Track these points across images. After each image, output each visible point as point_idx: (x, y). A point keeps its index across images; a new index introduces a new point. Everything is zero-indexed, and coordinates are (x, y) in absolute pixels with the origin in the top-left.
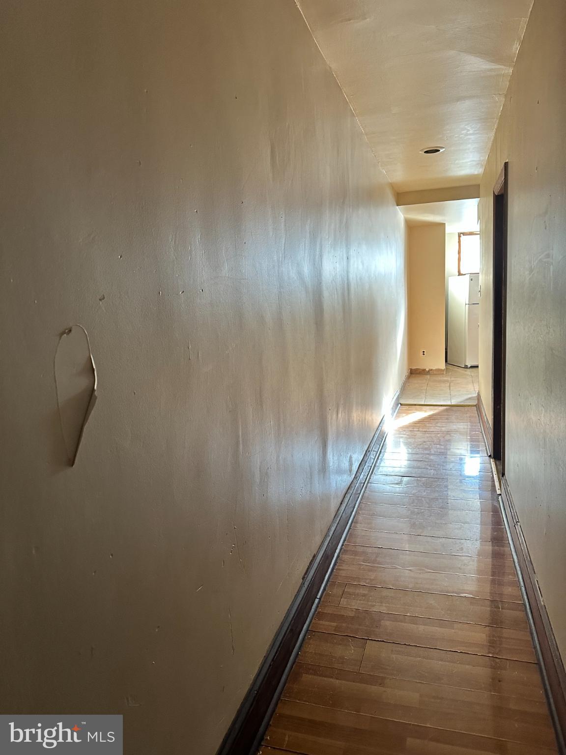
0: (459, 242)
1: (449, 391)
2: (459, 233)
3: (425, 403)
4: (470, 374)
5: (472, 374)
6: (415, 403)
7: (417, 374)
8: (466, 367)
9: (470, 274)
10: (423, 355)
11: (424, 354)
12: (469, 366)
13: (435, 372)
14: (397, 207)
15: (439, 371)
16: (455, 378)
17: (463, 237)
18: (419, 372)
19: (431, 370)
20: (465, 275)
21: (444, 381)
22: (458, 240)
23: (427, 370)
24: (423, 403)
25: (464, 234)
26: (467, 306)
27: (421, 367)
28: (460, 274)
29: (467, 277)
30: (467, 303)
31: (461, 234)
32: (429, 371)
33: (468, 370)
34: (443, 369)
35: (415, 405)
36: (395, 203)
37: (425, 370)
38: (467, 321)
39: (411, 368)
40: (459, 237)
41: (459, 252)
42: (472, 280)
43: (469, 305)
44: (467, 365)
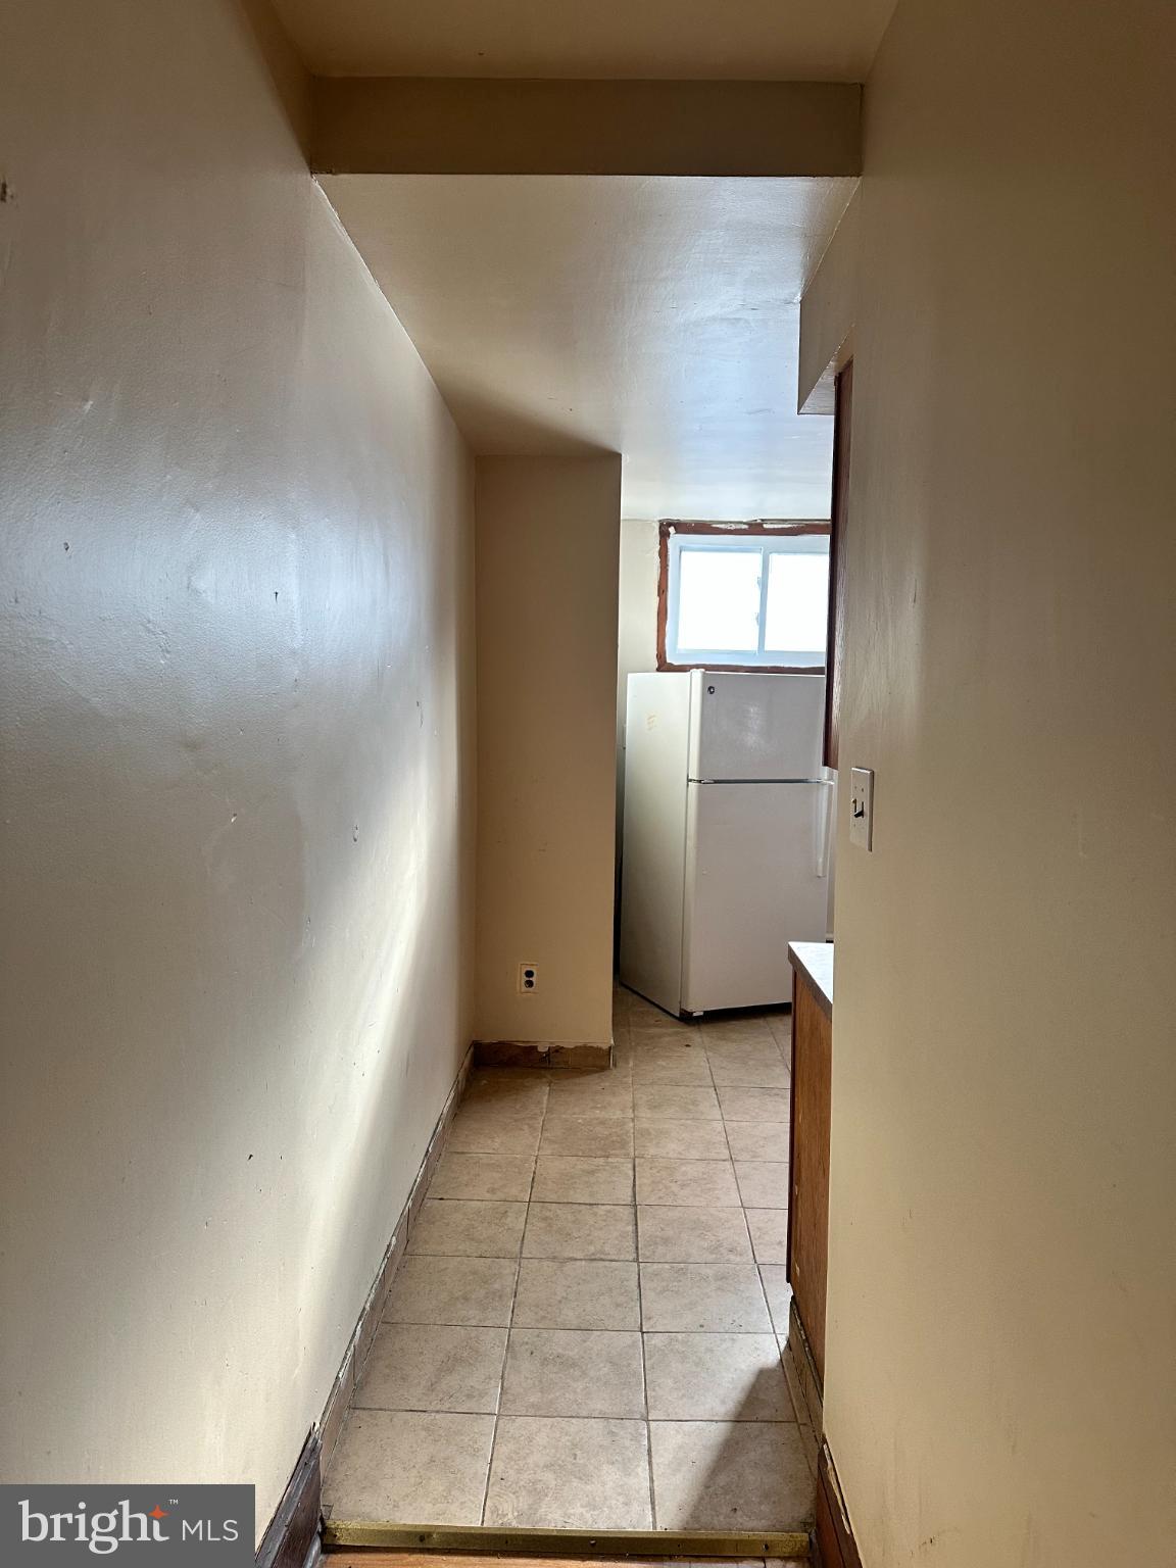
0: (664, 553)
2: (661, 525)
4: (706, 1069)
7: (502, 1064)
8: (686, 1018)
9: (706, 668)
10: (524, 989)
11: (530, 983)
12: (697, 1014)
13: (568, 1059)
15: (590, 1059)
17: (675, 540)
18: (510, 1058)
19: (557, 1050)
20: (685, 669)
22: (658, 548)
23: (542, 1049)
25: (683, 527)
26: (693, 786)
27: (518, 1035)
28: (664, 666)
29: (697, 674)
30: (694, 775)
31: (670, 524)
32: (548, 1054)
34: (605, 1047)
37: (536, 1047)
38: (691, 843)
39: (473, 1040)
40: (664, 535)
41: (662, 590)
42: (711, 690)
43: (700, 781)
44: (689, 1010)
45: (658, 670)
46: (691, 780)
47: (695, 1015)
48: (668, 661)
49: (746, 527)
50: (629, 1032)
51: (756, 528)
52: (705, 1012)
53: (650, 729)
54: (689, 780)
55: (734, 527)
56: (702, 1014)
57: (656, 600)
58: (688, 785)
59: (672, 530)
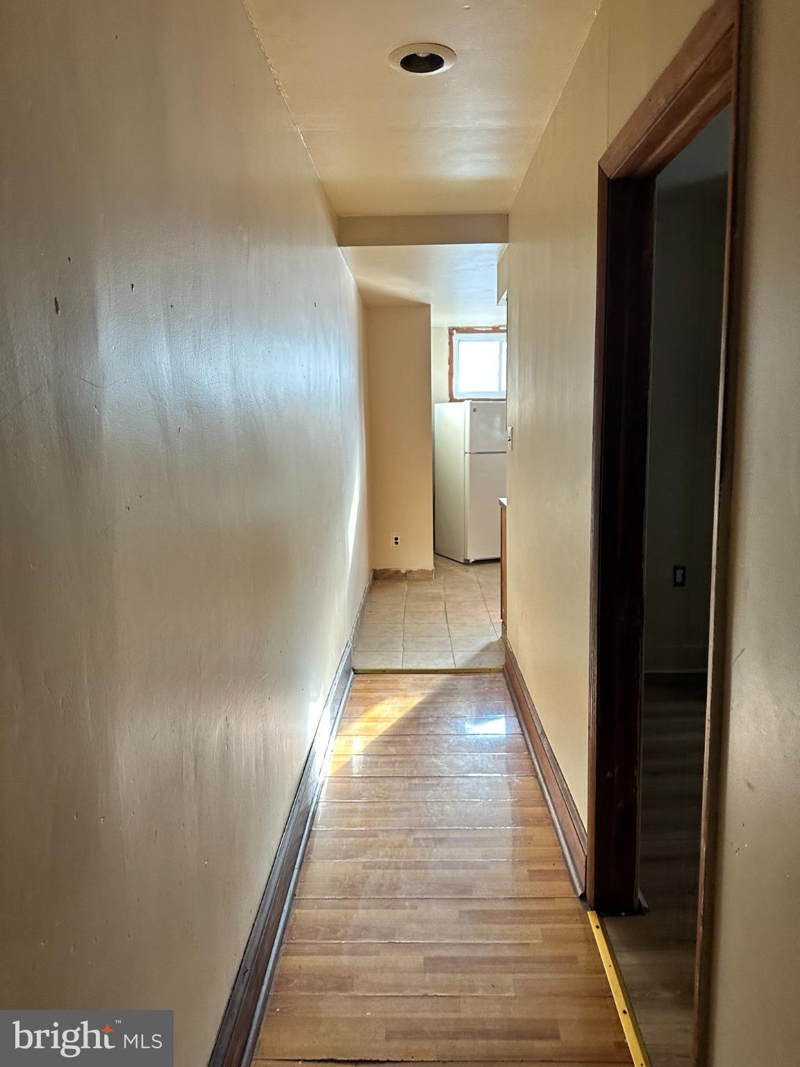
0: (451, 343)
1: (445, 626)
2: (449, 330)
3: (405, 667)
4: (475, 578)
5: (480, 580)
6: (383, 667)
7: (385, 579)
8: (467, 563)
9: (473, 400)
10: (394, 545)
11: (397, 543)
12: (471, 561)
13: (416, 576)
14: (339, 249)
15: (424, 576)
16: (452, 588)
17: (456, 336)
18: (389, 576)
19: (410, 571)
20: (462, 401)
21: (436, 598)
22: (448, 341)
23: (403, 571)
24: (399, 667)
25: (460, 330)
26: (467, 455)
27: (392, 566)
28: (452, 400)
29: (467, 403)
30: (467, 450)
31: (453, 329)
32: (406, 573)
33: (471, 569)
34: (431, 569)
35: (384, 672)
36: (334, 241)
37: (400, 571)
39: (373, 568)
40: (451, 334)
41: (451, 362)
42: (474, 410)
43: (470, 453)
44: (468, 559)
45: (450, 401)
48: (455, 397)
49: (491, 329)
51: (496, 330)
54: (465, 453)
55: (485, 329)
57: (447, 367)
58: (465, 456)
59: (454, 331)
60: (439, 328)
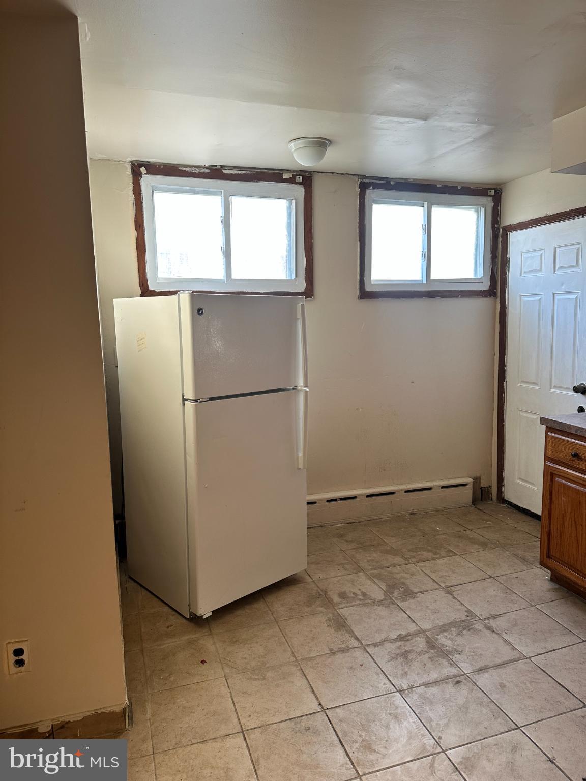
0: (137, 192)
2: (132, 166)
10: (15, 670)
11: (19, 662)
17: (147, 181)
22: (131, 186)
25: (153, 169)
26: (189, 404)
28: (146, 292)
29: (185, 298)
30: (190, 395)
31: (141, 167)
38: (192, 460)
40: (136, 176)
41: (139, 225)
42: (200, 312)
43: (196, 401)
44: (199, 614)
45: (142, 296)
46: (186, 400)
47: (204, 617)
48: (150, 288)
49: (207, 171)
50: (142, 651)
51: (216, 173)
52: (213, 612)
53: (140, 351)
54: (184, 400)
55: (197, 171)
56: (211, 614)
57: (133, 234)
58: (184, 404)
59: (143, 170)
60: (109, 162)
